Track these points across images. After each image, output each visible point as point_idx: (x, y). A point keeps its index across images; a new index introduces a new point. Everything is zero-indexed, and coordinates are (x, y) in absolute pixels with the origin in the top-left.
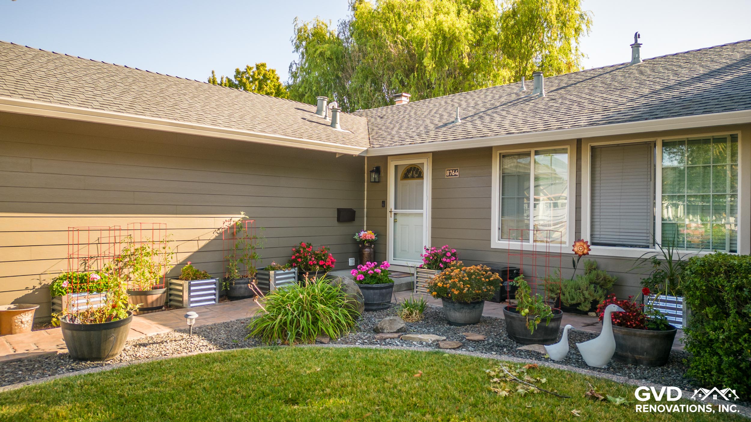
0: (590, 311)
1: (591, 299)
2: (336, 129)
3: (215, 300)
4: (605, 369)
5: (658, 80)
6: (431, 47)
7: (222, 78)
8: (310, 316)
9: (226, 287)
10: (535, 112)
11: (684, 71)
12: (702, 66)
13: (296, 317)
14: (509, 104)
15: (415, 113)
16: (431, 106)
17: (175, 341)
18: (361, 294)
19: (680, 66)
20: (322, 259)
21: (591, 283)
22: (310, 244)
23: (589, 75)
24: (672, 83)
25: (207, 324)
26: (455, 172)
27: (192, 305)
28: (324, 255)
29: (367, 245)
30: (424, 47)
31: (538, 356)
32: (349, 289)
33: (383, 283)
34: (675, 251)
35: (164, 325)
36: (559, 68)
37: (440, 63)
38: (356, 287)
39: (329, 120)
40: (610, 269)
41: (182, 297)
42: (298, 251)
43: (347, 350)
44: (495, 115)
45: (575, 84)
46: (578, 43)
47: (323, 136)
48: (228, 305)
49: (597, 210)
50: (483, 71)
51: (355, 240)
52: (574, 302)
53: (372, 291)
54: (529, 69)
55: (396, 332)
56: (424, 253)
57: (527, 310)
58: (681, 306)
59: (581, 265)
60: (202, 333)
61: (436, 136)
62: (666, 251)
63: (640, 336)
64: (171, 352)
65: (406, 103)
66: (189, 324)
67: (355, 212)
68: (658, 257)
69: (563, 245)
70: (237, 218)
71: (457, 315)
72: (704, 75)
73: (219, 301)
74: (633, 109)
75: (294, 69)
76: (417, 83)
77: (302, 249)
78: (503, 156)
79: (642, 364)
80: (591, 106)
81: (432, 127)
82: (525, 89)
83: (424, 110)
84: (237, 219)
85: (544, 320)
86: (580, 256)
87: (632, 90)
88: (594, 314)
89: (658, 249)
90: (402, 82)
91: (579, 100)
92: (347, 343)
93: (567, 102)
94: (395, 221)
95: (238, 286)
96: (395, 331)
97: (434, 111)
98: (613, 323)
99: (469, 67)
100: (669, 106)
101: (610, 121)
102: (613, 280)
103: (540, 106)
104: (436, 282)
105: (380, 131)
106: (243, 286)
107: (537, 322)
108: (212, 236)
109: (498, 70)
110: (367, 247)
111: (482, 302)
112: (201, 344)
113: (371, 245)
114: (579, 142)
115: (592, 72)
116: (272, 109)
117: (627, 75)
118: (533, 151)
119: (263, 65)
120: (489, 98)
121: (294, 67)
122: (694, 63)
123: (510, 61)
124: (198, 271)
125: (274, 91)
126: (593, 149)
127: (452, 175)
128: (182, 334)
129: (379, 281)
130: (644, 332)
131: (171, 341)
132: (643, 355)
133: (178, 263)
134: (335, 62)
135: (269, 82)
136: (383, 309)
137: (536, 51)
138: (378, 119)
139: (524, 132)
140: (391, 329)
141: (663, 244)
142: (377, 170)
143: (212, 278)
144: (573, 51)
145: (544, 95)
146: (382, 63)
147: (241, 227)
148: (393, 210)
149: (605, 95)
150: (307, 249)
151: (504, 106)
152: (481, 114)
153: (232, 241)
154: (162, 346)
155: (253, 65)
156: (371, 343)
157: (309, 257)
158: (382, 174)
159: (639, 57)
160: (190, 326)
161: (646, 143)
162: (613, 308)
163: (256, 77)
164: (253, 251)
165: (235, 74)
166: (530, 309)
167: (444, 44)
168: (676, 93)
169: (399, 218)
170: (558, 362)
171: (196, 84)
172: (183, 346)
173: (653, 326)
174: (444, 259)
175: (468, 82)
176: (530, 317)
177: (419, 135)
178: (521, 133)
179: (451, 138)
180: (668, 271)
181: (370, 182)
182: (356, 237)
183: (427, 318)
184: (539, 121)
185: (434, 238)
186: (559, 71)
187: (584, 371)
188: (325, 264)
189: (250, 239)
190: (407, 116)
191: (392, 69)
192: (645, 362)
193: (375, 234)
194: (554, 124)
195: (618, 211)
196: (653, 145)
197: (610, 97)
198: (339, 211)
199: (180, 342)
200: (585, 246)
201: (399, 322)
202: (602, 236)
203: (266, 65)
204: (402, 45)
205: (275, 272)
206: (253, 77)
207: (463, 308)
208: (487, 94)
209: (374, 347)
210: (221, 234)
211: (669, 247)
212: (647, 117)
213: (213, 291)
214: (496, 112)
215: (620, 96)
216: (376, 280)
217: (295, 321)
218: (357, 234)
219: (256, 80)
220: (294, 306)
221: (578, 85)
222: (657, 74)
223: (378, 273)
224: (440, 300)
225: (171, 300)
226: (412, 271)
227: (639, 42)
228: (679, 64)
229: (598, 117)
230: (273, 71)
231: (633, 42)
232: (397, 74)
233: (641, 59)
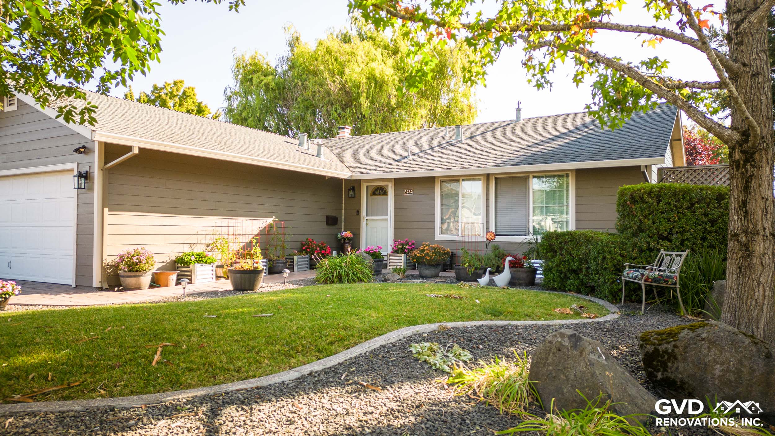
1: (496, 265)
2: (321, 159)
5: (531, 137)
6: (366, 89)
7: (140, 94)
9: (270, 265)
12: (556, 129)
14: (441, 146)
21: (496, 256)
22: (314, 239)
23: (489, 127)
24: (538, 141)
26: (410, 191)
28: (324, 247)
29: (347, 241)
30: (360, 88)
32: (367, 259)
34: (539, 236)
36: (462, 109)
37: (372, 101)
38: (370, 258)
40: (506, 248)
42: (306, 244)
44: (434, 154)
45: (482, 134)
49: (498, 215)
51: (337, 238)
54: (439, 107)
57: (467, 264)
62: (535, 237)
63: (522, 271)
65: (349, 135)
67: (337, 218)
68: (531, 241)
69: (479, 236)
70: (270, 221)
71: (427, 272)
72: (556, 136)
74: (518, 157)
77: (309, 243)
78: (442, 182)
80: (494, 153)
81: (391, 160)
82: (448, 134)
85: (476, 269)
86: (490, 241)
87: (517, 143)
89: (531, 236)
91: (487, 148)
93: (479, 148)
94: (367, 225)
95: (278, 265)
98: (510, 267)
99: (395, 106)
100: (536, 156)
101: (505, 164)
103: (463, 150)
106: (280, 265)
107: (473, 270)
108: (256, 232)
110: (347, 243)
111: (441, 264)
113: (350, 241)
114: (488, 175)
115: (491, 124)
117: (514, 131)
118: (461, 179)
119: (181, 82)
121: (229, 90)
122: (552, 127)
125: (195, 109)
126: (496, 179)
127: (408, 193)
129: (377, 257)
130: (523, 269)
132: (523, 281)
135: (188, 100)
137: (444, 93)
138: (339, 149)
140: (394, 279)
141: (533, 234)
142: (353, 189)
145: (463, 141)
148: (365, 217)
150: (313, 243)
152: (424, 153)
153: (269, 235)
155: (171, 82)
157: (314, 248)
158: (356, 192)
159: (520, 117)
161: (524, 177)
162: (510, 258)
163: (175, 93)
164: (283, 243)
165: (152, 89)
166: (469, 264)
167: (375, 87)
168: (540, 148)
169: (369, 222)
173: (528, 269)
176: (469, 268)
177: (385, 165)
179: (410, 169)
180: (536, 248)
181: (348, 198)
182: (339, 236)
183: (408, 276)
188: (325, 253)
189: (278, 235)
191: (331, 103)
192: (524, 284)
193: (353, 234)
195: (510, 215)
196: (528, 178)
197: (504, 147)
198: (328, 217)
200: (493, 235)
202: (501, 231)
203: (185, 82)
204: (340, 84)
205: (297, 257)
206: (171, 93)
207: (431, 268)
212: (525, 163)
213: (265, 267)
214: (434, 152)
215: (510, 147)
216: (375, 257)
218: (339, 234)
219: (175, 96)
221: (484, 135)
223: (376, 252)
227: (520, 107)
228: (544, 125)
229: (499, 161)
230: (193, 89)
231: (517, 107)
232: (336, 108)
233: (521, 119)
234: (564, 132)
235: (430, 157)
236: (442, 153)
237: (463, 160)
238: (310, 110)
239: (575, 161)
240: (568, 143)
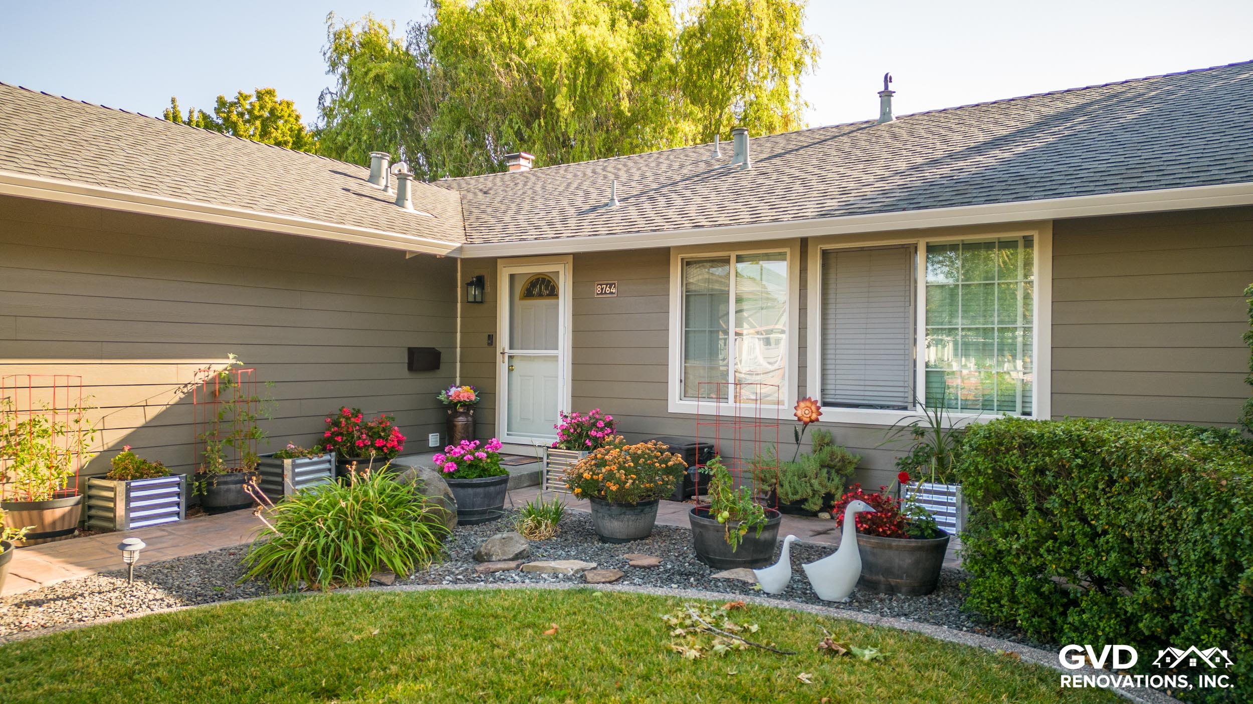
0: (822, 510)
1: (823, 492)
2: (404, 210)
3: (178, 514)
4: (845, 603)
5: (919, 149)
6: (568, 78)
7: (191, 112)
8: (360, 539)
9: (199, 489)
10: (737, 193)
11: (957, 137)
12: (982, 130)
13: (333, 540)
14: (696, 179)
15: (543, 188)
16: (570, 176)
17: (100, 593)
18: (452, 496)
19: (950, 129)
20: (380, 437)
21: (822, 466)
22: (359, 411)
23: (817, 136)
24: (939, 154)
25: (164, 559)
26: (610, 288)
27: (132, 525)
28: (384, 430)
29: (461, 410)
30: (555, 77)
31: (744, 587)
32: (431, 489)
33: (490, 476)
34: (944, 415)
35: (78, 564)
36: (771, 124)
37: (582, 105)
38: (443, 485)
39: (392, 193)
40: (851, 444)
41: (113, 510)
42: (336, 424)
43: (427, 595)
44: (673, 195)
45: (797, 150)
46: (799, 85)
47: (383, 221)
48: (204, 522)
49: (831, 351)
50: (652, 122)
51: (441, 401)
52: (797, 497)
53: (470, 491)
54: (725, 122)
55: (512, 559)
56: (560, 422)
57: (726, 514)
58: (954, 500)
59: (807, 438)
60: (154, 577)
61: (579, 228)
62: (931, 414)
63: (898, 548)
64: (93, 614)
65: (527, 169)
66: (126, 560)
67: (439, 353)
68: (921, 424)
69: (781, 407)
70: (220, 366)
71: (615, 525)
72: (985, 143)
73: (187, 516)
74: (885, 193)
75: (327, 104)
76: (545, 138)
77: (343, 420)
78: (687, 264)
79: (900, 592)
80: (822, 187)
81: (572, 211)
82: (720, 155)
83: (558, 183)
84: (220, 368)
85: (753, 529)
86: (806, 424)
87: (882, 163)
88: (826, 515)
89: (920, 410)
90: (519, 134)
91: (803, 175)
92: (426, 582)
93: (785, 178)
94: (511, 370)
95: (224, 487)
96: (511, 556)
97: (575, 185)
98: (858, 531)
99: (629, 114)
100: (936, 189)
101: (850, 210)
102: (856, 460)
103: (744, 183)
104: (581, 471)
105: (483, 216)
106: (233, 487)
107: (743, 533)
108: (174, 398)
109: (676, 123)
110: (461, 414)
111: (656, 502)
112: (151, 597)
113: (468, 410)
114: (804, 243)
115: (821, 132)
116: (287, 171)
117: (874, 140)
118: (733, 256)
119: (270, 93)
120: (664, 167)
121: (328, 98)
122: (971, 125)
123: (696, 109)
124: (144, 462)
125: (291, 140)
126: (825, 254)
127: (605, 293)
128: (114, 580)
129: (484, 472)
130: (903, 542)
131: (92, 593)
132: (902, 578)
133: (106, 448)
134: (402, 93)
135: (280, 123)
136: (489, 520)
137: (735, 94)
138: (480, 195)
139: (720, 225)
140: (504, 553)
141: (928, 405)
142: (479, 282)
143: (173, 475)
144: (792, 98)
145: (750, 166)
146: (484, 100)
147: (229, 382)
148: (507, 350)
149: (842, 170)
150: (353, 420)
151: (687, 182)
152: (651, 193)
153: (211, 406)
154: (75, 603)
155: (250, 91)
156: (470, 581)
157: (356, 434)
158: (488, 288)
159: (890, 112)
160: (130, 564)
161: (903, 246)
162: (857, 506)
163: (256, 113)
164: (252, 425)
165: (216, 105)
166: (732, 511)
167: (589, 74)
168: (946, 170)
169: (516, 363)
170: (775, 596)
171: (141, 120)
172: (116, 602)
173: (916, 533)
174: (593, 433)
175: (628, 140)
176: (731, 525)
177: (551, 224)
178: (715, 226)
179: (603, 230)
180: (934, 445)
181: (466, 302)
182: (442, 397)
183: (566, 532)
184: (743, 208)
185: (576, 397)
186: (771, 128)
187: (814, 609)
188: (385, 446)
189: (247, 402)
190: (530, 192)
191: (503, 111)
192: (904, 590)
193: (475, 391)
194: (767, 213)
195: (862, 352)
196: (912, 250)
197: (849, 173)
198: (412, 352)
199: (109, 595)
200: (813, 408)
201: (517, 542)
202: (838, 392)
203: (276, 93)
204: (518, 71)
205: (293, 461)
206: (250, 112)
207: (624, 513)
208: (661, 160)
209: (474, 587)
210: (189, 394)
211: (936, 407)
212: (905, 206)
213: (176, 499)
214: (675, 192)
215: (865, 171)
216: (478, 471)
217: (332, 549)
218: (444, 392)
219: (257, 118)
220: (329, 522)
221: (801, 152)
222: (917, 139)
223: (481, 460)
224: (586, 501)
225: (90, 517)
226: (541, 453)
227: (891, 88)
228: (949, 125)
229: (832, 204)
230: (288, 105)
231: (882, 89)
232: (511, 120)
233: (893, 116)
234: (1005, 133)
235: (662, 201)
236: (694, 192)
237: (739, 206)
238: (463, 127)
239: (1060, 195)
240: (1024, 155)
